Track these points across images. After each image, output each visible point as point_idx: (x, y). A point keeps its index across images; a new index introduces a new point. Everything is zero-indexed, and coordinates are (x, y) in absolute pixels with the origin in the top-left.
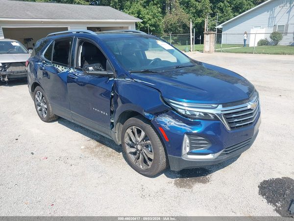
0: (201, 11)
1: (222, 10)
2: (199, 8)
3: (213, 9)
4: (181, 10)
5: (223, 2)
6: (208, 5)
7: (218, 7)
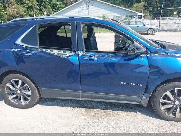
0: (32, 7)
1: (45, 7)
2: (30, 4)
3: (39, 6)
4: (17, 5)
5: (45, 2)
6: (36, 3)
7: (42, 5)
